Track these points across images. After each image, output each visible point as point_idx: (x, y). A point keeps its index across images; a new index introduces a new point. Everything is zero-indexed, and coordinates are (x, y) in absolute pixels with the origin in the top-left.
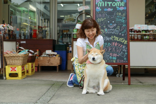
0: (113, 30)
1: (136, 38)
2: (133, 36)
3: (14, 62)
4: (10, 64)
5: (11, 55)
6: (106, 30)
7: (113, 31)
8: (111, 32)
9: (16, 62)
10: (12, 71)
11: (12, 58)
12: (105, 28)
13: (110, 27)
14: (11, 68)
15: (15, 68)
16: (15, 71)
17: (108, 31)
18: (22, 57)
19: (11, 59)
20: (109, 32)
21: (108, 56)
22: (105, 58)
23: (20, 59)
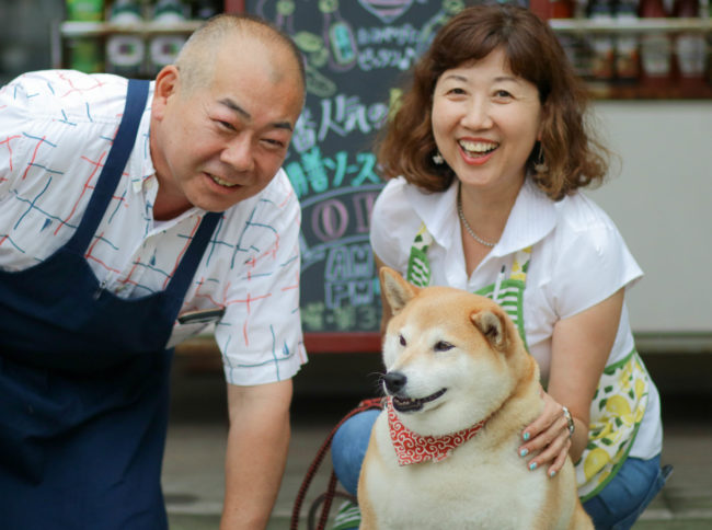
0: (405, 33)
1: (656, 66)
2: (626, 48)
6: (340, 34)
7: (408, 44)
8: (385, 56)
12: (333, 20)
13: (380, 14)
17: (361, 48)
20: (369, 54)
21: (363, 270)
22: (334, 293)
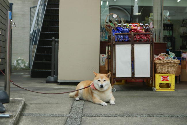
3: (166, 69)
4: (162, 72)
5: (165, 62)
9: (169, 69)
10: (163, 80)
11: (165, 65)
14: (162, 77)
15: (167, 77)
16: (167, 80)
18: (178, 63)
19: (163, 66)
23: (174, 66)
